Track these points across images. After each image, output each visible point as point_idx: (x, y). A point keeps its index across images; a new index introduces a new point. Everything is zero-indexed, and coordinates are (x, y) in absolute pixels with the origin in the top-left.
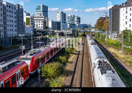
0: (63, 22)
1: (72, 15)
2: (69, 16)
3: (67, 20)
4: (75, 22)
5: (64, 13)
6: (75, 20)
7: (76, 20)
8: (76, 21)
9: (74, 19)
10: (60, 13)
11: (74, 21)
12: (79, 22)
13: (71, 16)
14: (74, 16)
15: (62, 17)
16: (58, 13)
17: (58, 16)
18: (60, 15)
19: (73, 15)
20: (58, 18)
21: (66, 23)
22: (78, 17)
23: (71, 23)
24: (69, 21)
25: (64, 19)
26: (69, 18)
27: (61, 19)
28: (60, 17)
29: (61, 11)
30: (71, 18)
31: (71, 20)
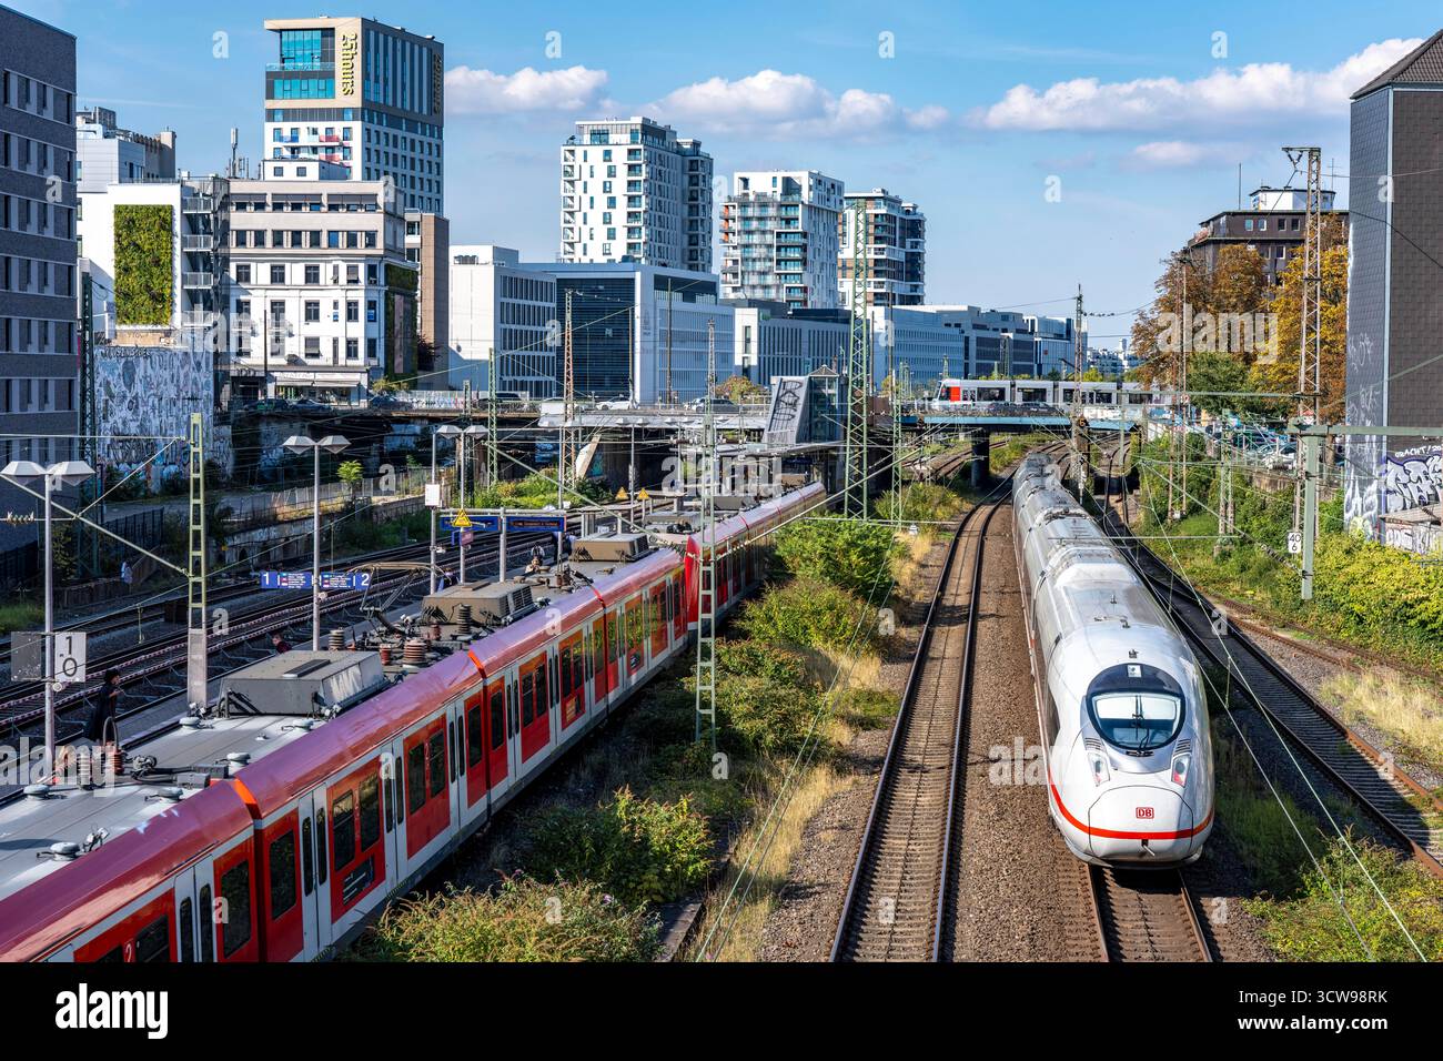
0: (660, 283)
1: (803, 179)
2: (764, 183)
3: (721, 256)
4: (846, 286)
5: (685, 141)
6: (847, 253)
7: (854, 245)
8: (858, 268)
9: (834, 242)
10: (621, 144)
11: (833, 268)
12: (903, 288)
13: (790, 187)
14: (836, 187)
15: (656, 206)
16: (600, 136)
17: (595, 188)
18: (622, 177)
19: (819, 181)
20: (595, 218)
21: (710, 288)
22: (892, 202)
23: (789, 289)
24: (754, 260)
25: (683, 232)
26: (754, 225)
27: (630, 231)
28: (622, 202)
29: (638, 120)
30: (791, 213)
31: (786, 247)
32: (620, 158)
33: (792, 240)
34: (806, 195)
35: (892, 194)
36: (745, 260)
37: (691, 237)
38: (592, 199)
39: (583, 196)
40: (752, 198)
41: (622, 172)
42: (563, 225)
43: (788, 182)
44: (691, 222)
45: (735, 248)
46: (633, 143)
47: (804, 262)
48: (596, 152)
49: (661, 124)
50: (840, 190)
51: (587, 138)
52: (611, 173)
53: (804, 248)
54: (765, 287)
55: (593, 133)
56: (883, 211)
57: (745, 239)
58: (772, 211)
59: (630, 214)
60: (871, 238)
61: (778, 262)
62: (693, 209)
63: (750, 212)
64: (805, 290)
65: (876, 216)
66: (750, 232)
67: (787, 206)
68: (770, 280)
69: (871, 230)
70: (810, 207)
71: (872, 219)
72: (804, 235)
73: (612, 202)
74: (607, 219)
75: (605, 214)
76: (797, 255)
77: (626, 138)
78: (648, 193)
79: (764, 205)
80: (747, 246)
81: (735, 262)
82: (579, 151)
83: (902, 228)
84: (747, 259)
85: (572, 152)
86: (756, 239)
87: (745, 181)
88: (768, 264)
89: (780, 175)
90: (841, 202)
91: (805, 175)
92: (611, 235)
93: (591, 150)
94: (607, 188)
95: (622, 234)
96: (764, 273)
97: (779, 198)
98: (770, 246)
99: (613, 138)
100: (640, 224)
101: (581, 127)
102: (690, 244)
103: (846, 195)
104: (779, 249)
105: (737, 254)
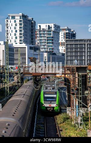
1: (52, 25)
5: (30, 18)
6: (60, 41)
8: (62, 44)
9: (58, 39)
10: (18, 19)
14: (59, 27)
15: (25, 32)
16: (13, 17)
17: (13, 28)
18: (18, 26)
19: (55, 26)
20: (13, 34)
21: (38, 49)
22: (69, 30)
23: (49, 49)
24: (42, 43)
25: (30, 37)
26: (42, 35)
27: (20, 37)
28: (18, 31)
29: (21, 14)
30: (50, 33)
31: (49, 40)
32: (18, 22)
33: (50, 38)
34: (53, 29)
35: (69, 28)
36: (40, 43)
37: (32, 38)
38: (12, 30)
39: (10, 30)
40: (41, 29)
41: (18, 25)
42: (6, 36)
43: (49, 26)
44: (32, 35)
45: (38, 40)
46: (20, 19)
47: (53, 43)
48: (13, 21)
49: (25, 15)
50: (60, 27)
51: (11, 18)
52: (16, 25)
53: (53, 40)
54: (45, 48)
55: (12, 17)
56: (68, 32)
57: (40, 38)
58: (46, 32)
59: (20, 34)
60: (65, 38)
61: (47, 43)
62: (32, 33)
63: (41, 32)
64: (53, 49)
65: (66, 33)
66: (41, 37)
67: (49, 31)
68: (46, 47)
69: (65, 36)
70: (54, 32)
71: (65, 34)
72: (53, 37)
73: (16, 31)
74: (15, 35)
75: (15, 34)
76: (51, 42)
77: (19, 18)
78: (24, 29)
79: (44, 31)
80: (41, 40)
81: (38, 43)
82: (9, 20)
83: (71, 35)
84: (41, 43)
85: (7, 21)
86: (42, 38)
87: (40, 26)
88: (45, 44)
89: (47, 25)
90: (60, 30)
91: (53, 25)
92: (16, 38)
93: (12, 20)
94: (15, 28)
95: (18, 38)
96: (44, 46)
97: (47, 30)
98: (46, 40)
99: (16, 18)
100: (22, 36)
101: (9, 15)
102: (32, 40)
103: (61, 28)
104: (47, 40)
105: (39, 42)
